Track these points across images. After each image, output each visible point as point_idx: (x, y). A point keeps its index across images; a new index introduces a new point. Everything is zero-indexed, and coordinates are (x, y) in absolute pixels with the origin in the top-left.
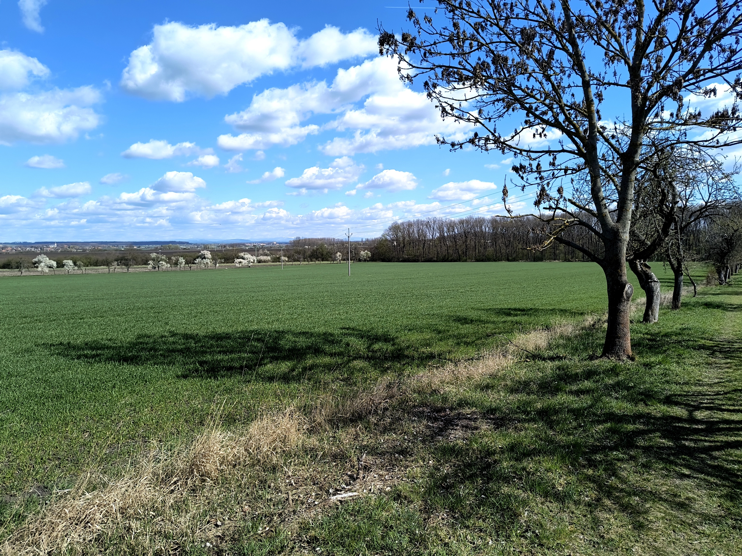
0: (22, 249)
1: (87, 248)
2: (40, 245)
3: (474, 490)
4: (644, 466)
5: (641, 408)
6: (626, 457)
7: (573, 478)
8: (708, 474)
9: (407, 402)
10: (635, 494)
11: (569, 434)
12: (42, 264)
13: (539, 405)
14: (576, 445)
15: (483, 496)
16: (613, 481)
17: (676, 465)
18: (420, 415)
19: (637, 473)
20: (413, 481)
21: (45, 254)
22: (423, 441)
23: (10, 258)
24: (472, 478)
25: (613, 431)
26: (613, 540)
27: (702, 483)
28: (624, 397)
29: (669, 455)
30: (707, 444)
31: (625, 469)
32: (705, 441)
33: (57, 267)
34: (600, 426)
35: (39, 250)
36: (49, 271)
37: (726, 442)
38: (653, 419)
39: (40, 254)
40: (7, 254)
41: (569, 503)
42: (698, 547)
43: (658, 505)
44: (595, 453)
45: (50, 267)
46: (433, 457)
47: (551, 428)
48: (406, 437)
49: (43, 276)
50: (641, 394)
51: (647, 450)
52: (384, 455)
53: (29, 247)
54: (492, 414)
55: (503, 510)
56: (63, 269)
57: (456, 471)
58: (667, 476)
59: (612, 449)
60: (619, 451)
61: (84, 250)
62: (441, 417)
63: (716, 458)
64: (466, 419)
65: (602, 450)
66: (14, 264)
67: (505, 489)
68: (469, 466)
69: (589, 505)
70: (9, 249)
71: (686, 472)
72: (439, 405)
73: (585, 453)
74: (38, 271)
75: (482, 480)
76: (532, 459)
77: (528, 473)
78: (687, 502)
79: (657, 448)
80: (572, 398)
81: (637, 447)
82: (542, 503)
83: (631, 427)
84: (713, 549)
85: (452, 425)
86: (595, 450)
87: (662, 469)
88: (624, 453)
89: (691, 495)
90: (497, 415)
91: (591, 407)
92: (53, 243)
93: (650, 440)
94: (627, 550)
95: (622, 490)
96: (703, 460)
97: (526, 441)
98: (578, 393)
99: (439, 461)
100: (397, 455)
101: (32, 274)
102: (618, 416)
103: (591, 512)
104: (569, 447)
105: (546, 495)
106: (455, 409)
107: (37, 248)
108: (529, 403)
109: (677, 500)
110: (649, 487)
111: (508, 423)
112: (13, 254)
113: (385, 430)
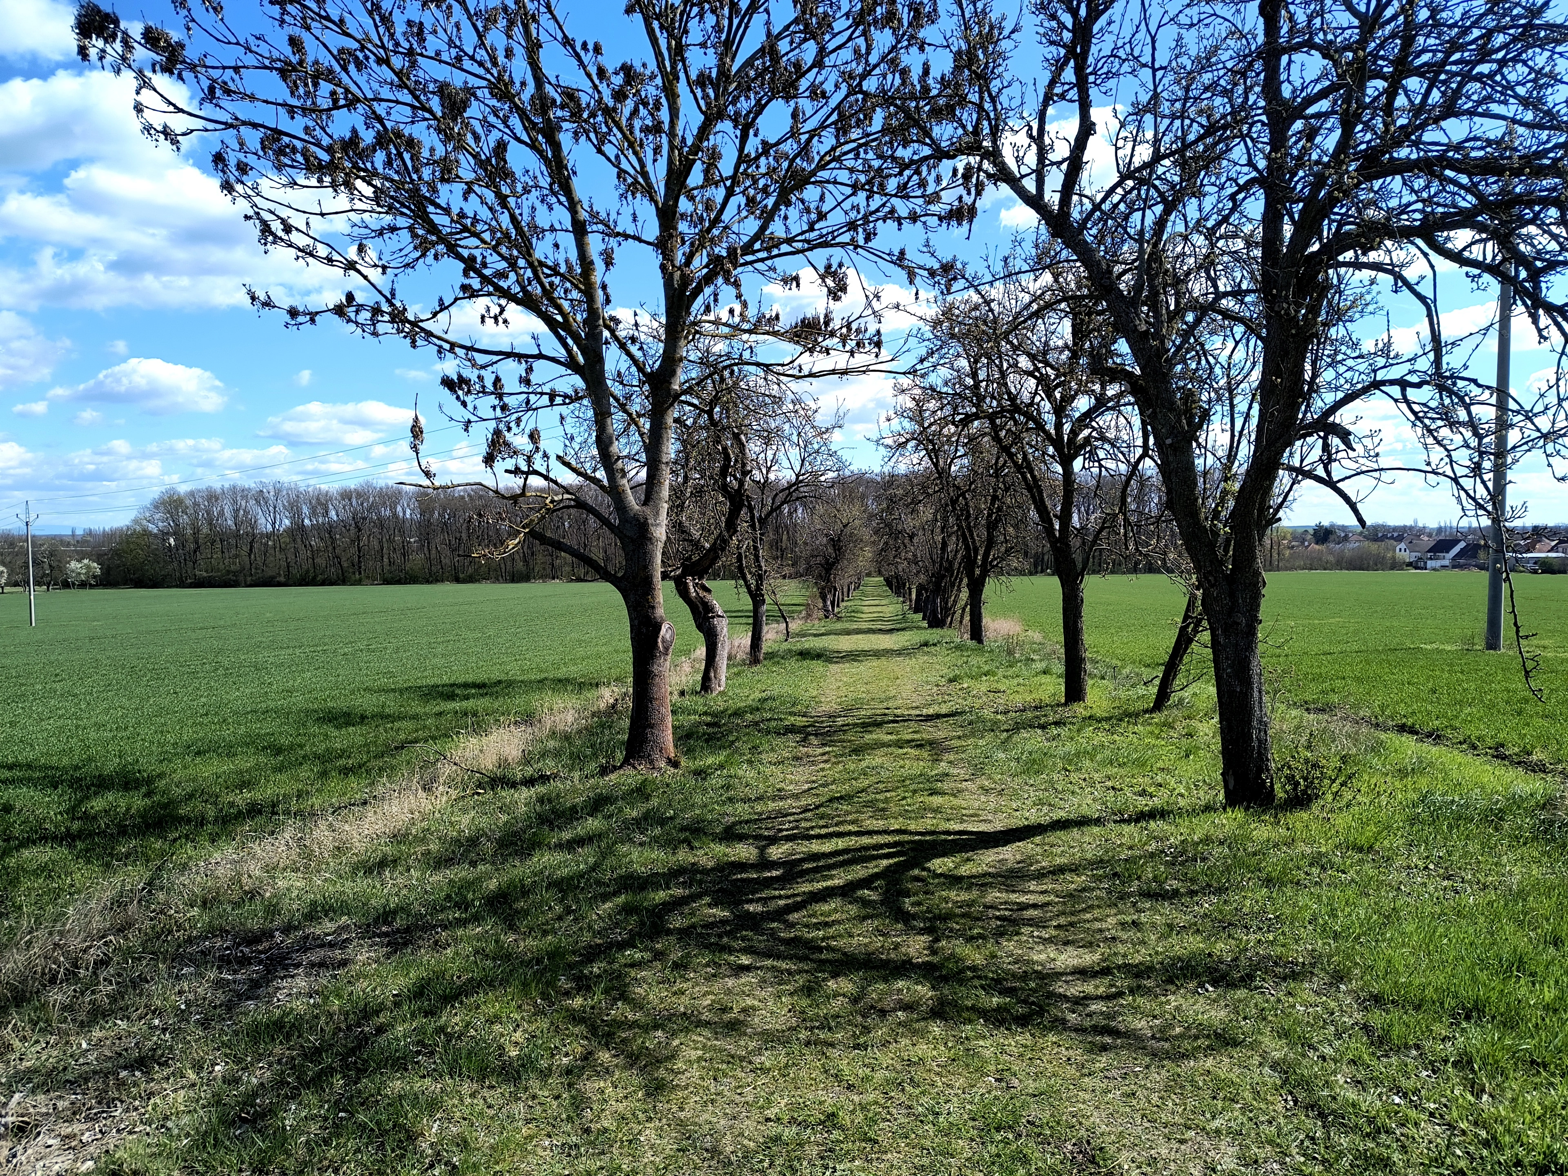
3: (322, 1107)
4: (676, 966)
5: (683, 856)
6: (647, 955)
7: (543, 1024)
8: (778, 957)
9: (170, 932)
10: (656, 1027)
11: (545, 933)
13: (493, 885)
14: (555, 954)
15: (341, 1114)
16: (621, 1011)
17: (731, 951)
18: (202, 960)
19: (663, 982)
20: (163, 1126)
22: (205, 1024)
24: (318, 1082)
25: (628, 910)
26: (606, 1130)
27: (769, 975)
28: (655, 840)
29: (720, 936)
30: (781, 903)
31: (644, 979)
32: (780, 897)
34: (608, 905)
37: (811, 892)
38: (701, 872)
41: (527, 1080)
42: (750, 1099)
43: (695, 1038)
44: (591, 962)
46: (226, 1055)
47: (512, 927)
48: (157, 1022)
50: (683, 829)
51: (684, 934)
52: (87, 1080)
54: (386, 923)
55: (384, 1133)
57: (283, 1072)
58: (714, 976)
59: (622, 946)
60: (635, 947)
62: (261, 952)
63: (792, 925)
64: (322, 946)
65: (604, 952)
67: (396, 1086)
68: (315, 1054)
69: (569, 1072)
71: (745, 960)
72: (255, 924)
73: (571, 966)
75: (343, 1078)
76: (461, 1003)
77: (449, 1037)
78: (742, 1017)
79: (703, 927)
80: (559, 857)
81: (669, 932)
82: (473, 1095)
83: (661, 896)
84: (773, 1093)
85: (286, 968)
86: (592, 954)
87: (707, 965)
88: (646, 949)
89: (749, 1002)
90: (398, 923)
91: (593, 868)
93: (693, 914)
94: (630, 1142)
95: (634, 1024)
96: (773, 933)
97: (453, 968)
98: (571, 845)
99: (238, 1061)
100: (123, 1074)
102: (639, 877)
103: (570, 1085)
104: (539, 961)
105: (482, 1074)
106: (296, 928)
108: (469, 885)
109: (727, 1017)
110: (682, 1004)
111: (420, 937)
113: (98, 1015)
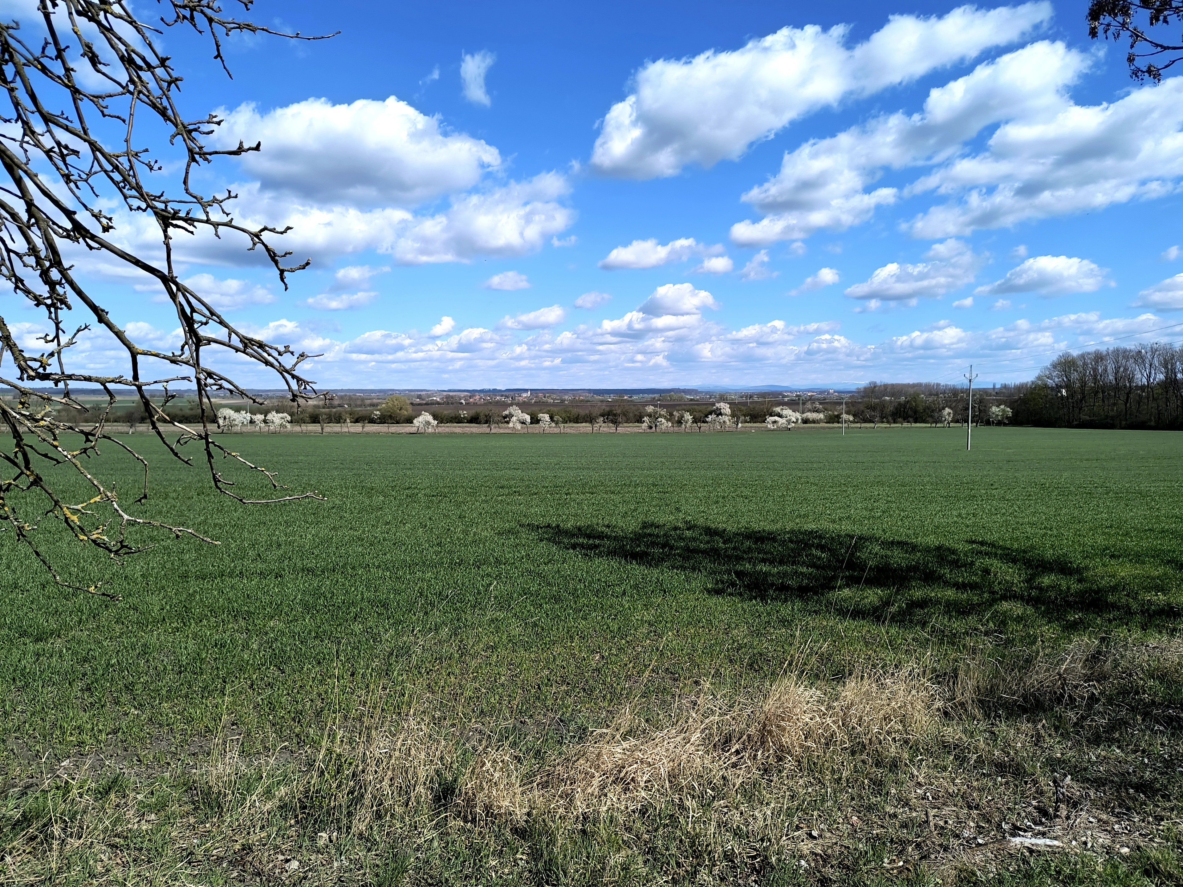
0: (491, 399)
1: (566, 397)
2: (512, 393)
12: (514, 419)
21: (518, 405)
23: (479, 410)
33: (531, 423)
35: (509, 400)
36: (522, 427)
39: (511, 405)
40: (475, 404)
45: (522, 423)
49: (515, 434)
53: (498, 396)
56: (537, 425)
61: (563, 401)
66: (482, 418)
70: (477, 397)
74: (509, 428)
92: (526, 390)
101: (502, 431)
107: (507, 397)
112: (481, 405)
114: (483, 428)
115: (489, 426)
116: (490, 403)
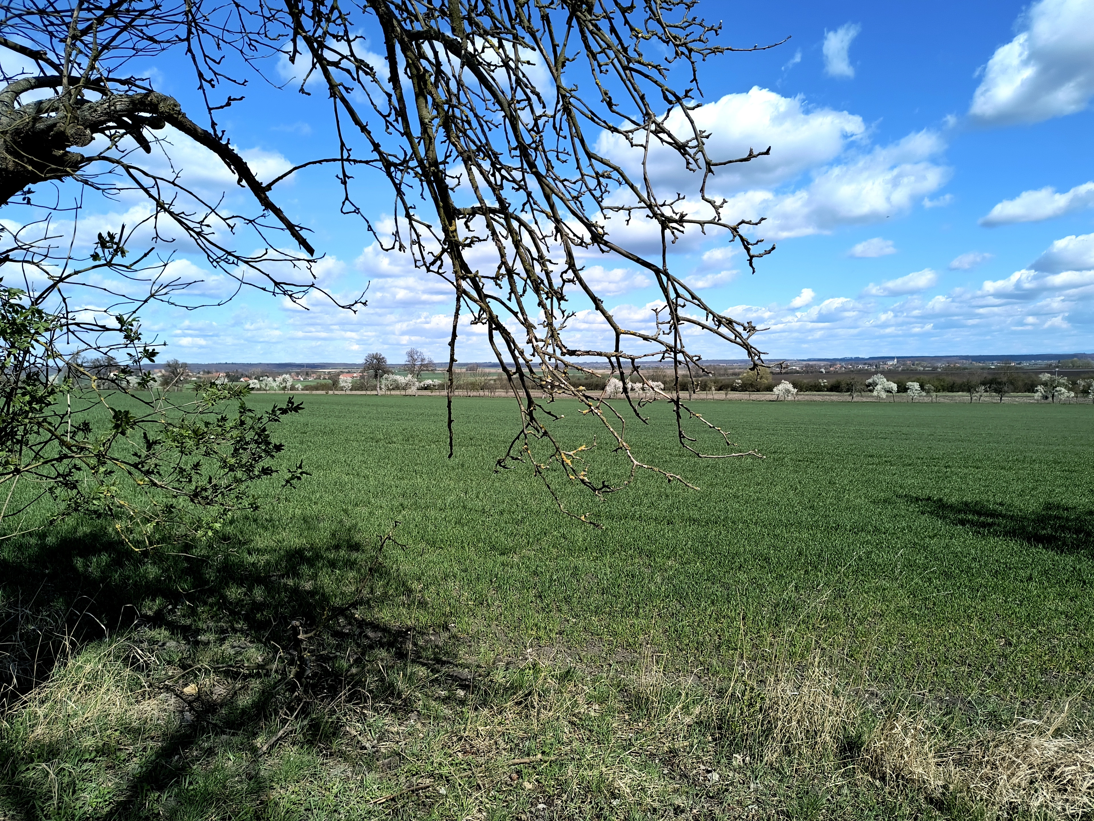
0: (853, 367)
1: (939, 365)
2: (875, 361)
12: (879, 387)
21: (882, 373)
23: (840, 378)
33: (898, 392)
35: (873, 369)
36: (887, 396)
39: (876, 373)
40: (836, 373)
45: (888, 391)
49: (879, 402)
53: (861, 364)
56: (904, 394)
61: (935, 369)
66: (843, 385)
70: (838, 366)
74: (873, 397)
92: (892, 358)
101: (864, 400)
107: (871, 365)
112: (842, 373)
114: (845, 397)
115: (851, 395)
116: (852, 371)
